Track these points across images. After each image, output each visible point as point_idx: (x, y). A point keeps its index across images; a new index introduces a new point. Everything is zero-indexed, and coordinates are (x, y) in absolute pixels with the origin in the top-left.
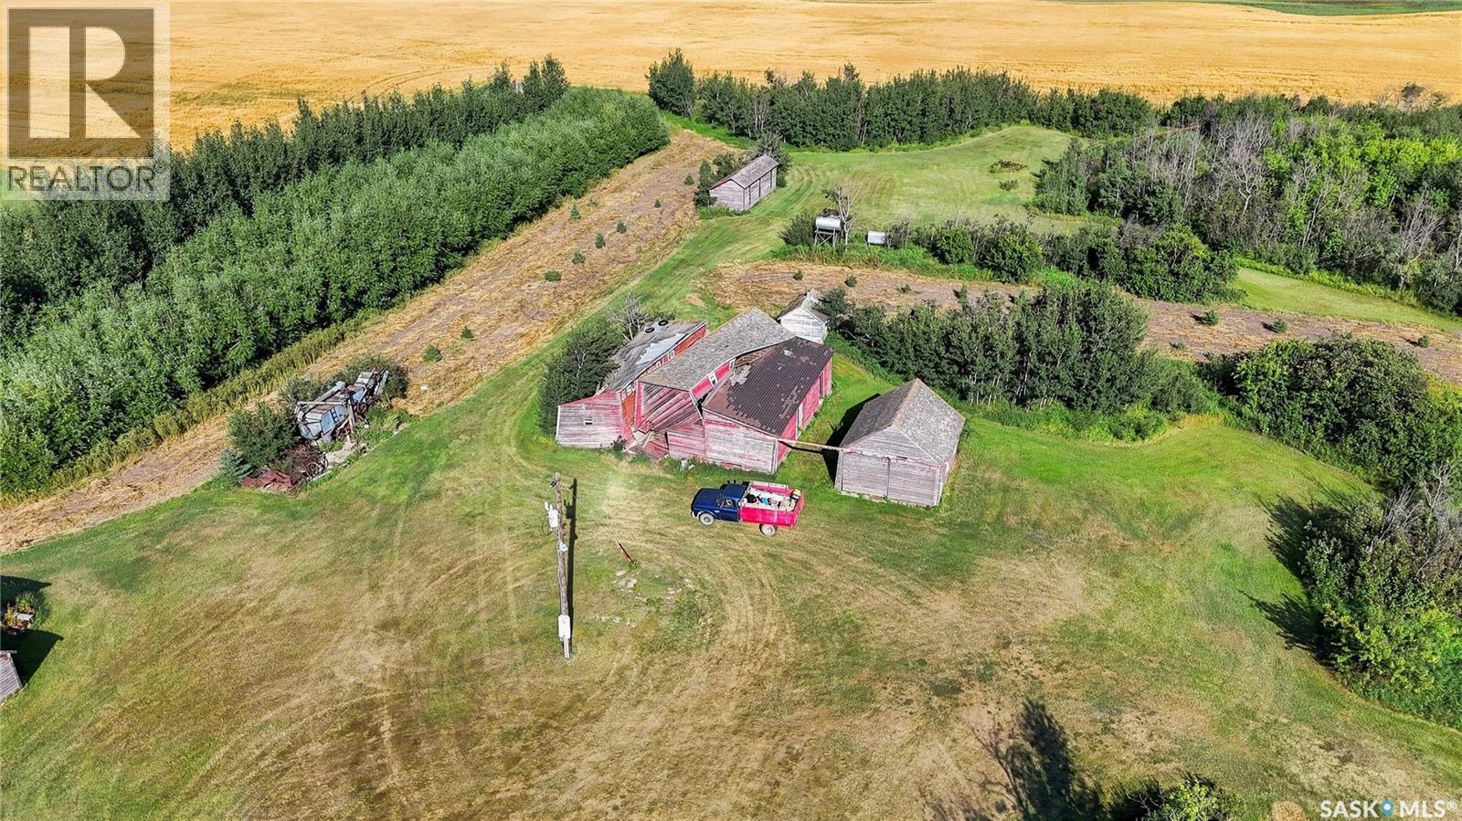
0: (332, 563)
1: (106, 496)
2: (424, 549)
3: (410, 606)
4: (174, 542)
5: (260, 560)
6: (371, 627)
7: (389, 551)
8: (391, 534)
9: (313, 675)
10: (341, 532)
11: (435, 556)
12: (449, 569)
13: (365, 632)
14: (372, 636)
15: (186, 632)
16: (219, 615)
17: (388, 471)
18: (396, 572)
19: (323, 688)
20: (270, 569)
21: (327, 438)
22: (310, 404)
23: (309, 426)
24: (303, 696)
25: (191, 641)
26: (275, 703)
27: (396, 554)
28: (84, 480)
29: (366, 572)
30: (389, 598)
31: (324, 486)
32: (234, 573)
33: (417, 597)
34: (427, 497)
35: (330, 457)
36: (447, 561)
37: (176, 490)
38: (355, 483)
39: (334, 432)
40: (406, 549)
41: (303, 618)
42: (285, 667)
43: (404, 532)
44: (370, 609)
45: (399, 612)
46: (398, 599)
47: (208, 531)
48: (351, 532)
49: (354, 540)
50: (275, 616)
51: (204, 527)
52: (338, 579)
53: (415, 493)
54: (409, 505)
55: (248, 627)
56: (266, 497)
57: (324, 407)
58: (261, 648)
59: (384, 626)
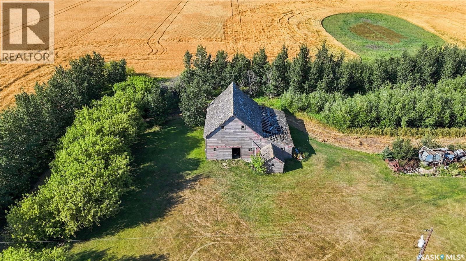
0: (377, 200)
1: (353, 141)
2: (410, 220)
3: (381, 232)
4: (351, 164)
5: (363, 184)
6: (362, 227)
7: (398, 211)
8: (407, 206)
9: (332, 225)
10: (393, 193)
11: (410, 224)
12: (408, 232)
13: (359, 226)
14: (359, 229)
15: (323, 188)
16: (335, 190)
17: (434, 187)
18: (391, 219)
19: (330, 230)
20: (361, 189)
21: (426, 163)
22: (428, 149)
23: (423, 156)
24: (322, 228)
25: (322, 191)
26: (315, 223)
27: (399, 214)
28: (354, 134)
29: (383, 211)
30: (378, 224)
31: (406, 177)
32: (351, 183)
33: (387, 231)
34: (436, 205)
35: (421, 170)
36: (410, 229)
37: (370, 151)
38: (417, 183)
39: (431, 163)
40: (404, 215)
41: (350, 208)
42: (330, 216)
43: (412, 210)
44: (369, 222)
45: (375, 231)
46: (380, 227)
47: (360, 167)
48: (396, 196)
49: (393, 199)
50: (345, 202)
51: (361, 165)
52: (373, 206)
53: (433, 200)
54: (426, 202)
55: (336, 199)
56: (386, 168)
57: (432, 153)
58: (331, 206)
59: (365, 230)
